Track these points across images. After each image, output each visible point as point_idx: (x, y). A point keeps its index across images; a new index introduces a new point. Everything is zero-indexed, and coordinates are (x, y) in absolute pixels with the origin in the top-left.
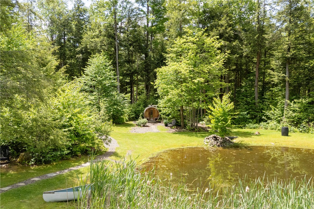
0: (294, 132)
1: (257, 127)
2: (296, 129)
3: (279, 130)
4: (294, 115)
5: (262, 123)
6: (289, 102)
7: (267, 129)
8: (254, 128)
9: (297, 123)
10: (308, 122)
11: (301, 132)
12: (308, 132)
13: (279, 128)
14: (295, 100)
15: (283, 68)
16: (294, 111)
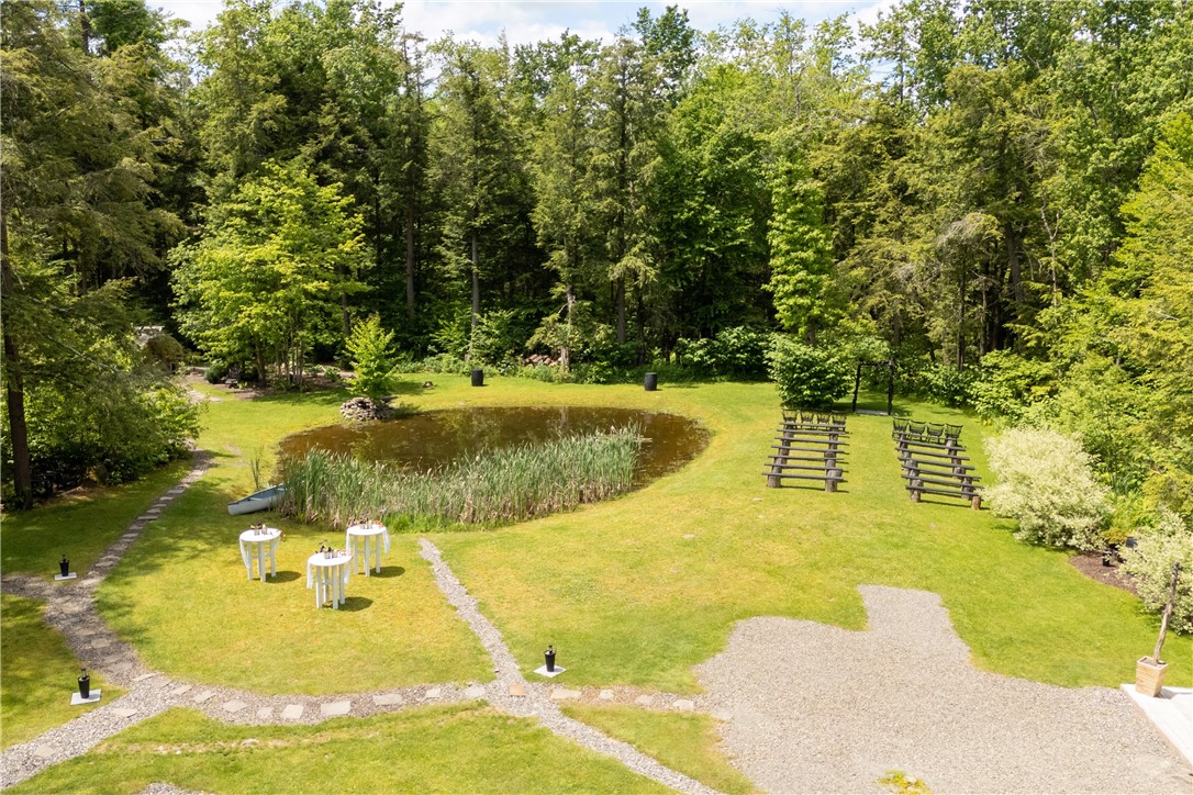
0: (492, 375)
1: (419, 369)
2: (494, 370)
3: (464, 373)
4: (489, 342)
5: (428, 360)
6: (478, 316)
7: (440, 371)
8: (413, 372)
9: (495, 359)
10: (513, 355)
11: (502, 374)
12: (514, 375)
13: (464, 370)
14: (491, 314)
15: (466, 245)
16: (489, 334)
